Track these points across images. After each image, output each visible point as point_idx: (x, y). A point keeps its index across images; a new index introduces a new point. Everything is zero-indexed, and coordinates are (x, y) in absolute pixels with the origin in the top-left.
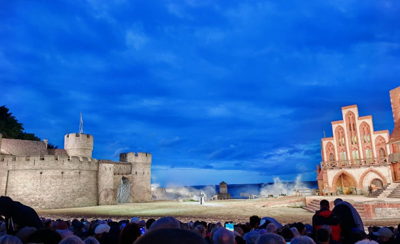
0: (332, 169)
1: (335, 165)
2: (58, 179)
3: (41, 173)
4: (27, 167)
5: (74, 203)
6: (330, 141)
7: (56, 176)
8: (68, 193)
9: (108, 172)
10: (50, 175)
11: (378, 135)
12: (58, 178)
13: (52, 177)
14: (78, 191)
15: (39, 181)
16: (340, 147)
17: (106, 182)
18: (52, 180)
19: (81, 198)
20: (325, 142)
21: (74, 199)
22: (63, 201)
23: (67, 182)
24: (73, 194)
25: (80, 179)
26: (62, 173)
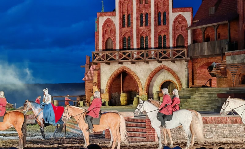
0: (108, 64)
1: (113, 57)
6: (110, 17)
11: (178, 14)
16: (123, 29)
20: (102, 20)
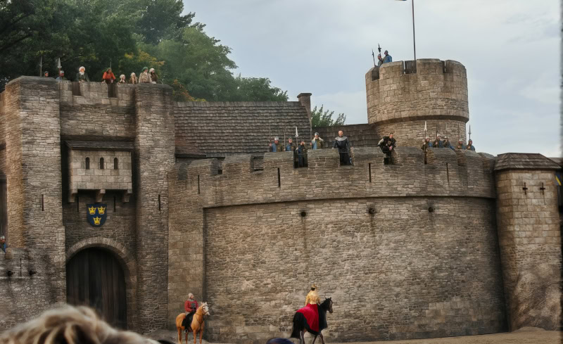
2: (358, 235)
3: (303, 214)
4: (258, 196)
5: (423, 322)
7: (351, 223)
8: (399, 284)
9: (533, 200)
10: (333, 219)
12: (358, 230)
13: (339, 226)
14: (433, 278)
15: (300, 242)
17: (530, 238)
18: (341, 238)
19: (447, 304)
21: (419, 306)
22: (384, 315)
23: (392, 245)
24: (416, 288)
25: (433, 230)
26: (371, 211)
